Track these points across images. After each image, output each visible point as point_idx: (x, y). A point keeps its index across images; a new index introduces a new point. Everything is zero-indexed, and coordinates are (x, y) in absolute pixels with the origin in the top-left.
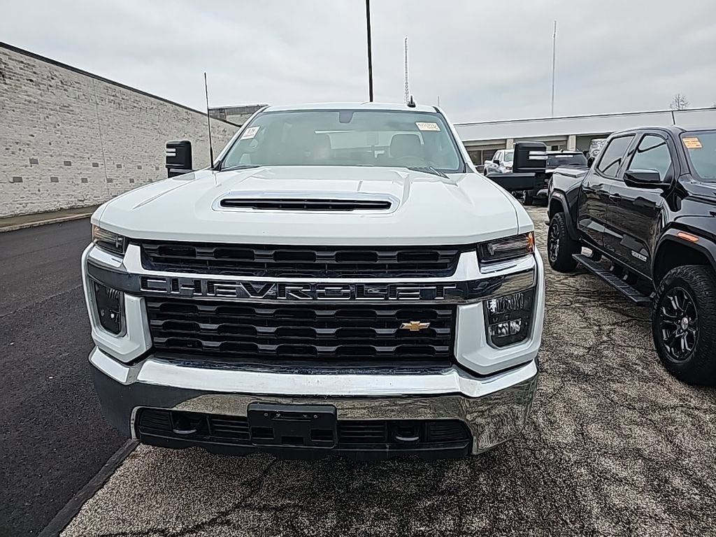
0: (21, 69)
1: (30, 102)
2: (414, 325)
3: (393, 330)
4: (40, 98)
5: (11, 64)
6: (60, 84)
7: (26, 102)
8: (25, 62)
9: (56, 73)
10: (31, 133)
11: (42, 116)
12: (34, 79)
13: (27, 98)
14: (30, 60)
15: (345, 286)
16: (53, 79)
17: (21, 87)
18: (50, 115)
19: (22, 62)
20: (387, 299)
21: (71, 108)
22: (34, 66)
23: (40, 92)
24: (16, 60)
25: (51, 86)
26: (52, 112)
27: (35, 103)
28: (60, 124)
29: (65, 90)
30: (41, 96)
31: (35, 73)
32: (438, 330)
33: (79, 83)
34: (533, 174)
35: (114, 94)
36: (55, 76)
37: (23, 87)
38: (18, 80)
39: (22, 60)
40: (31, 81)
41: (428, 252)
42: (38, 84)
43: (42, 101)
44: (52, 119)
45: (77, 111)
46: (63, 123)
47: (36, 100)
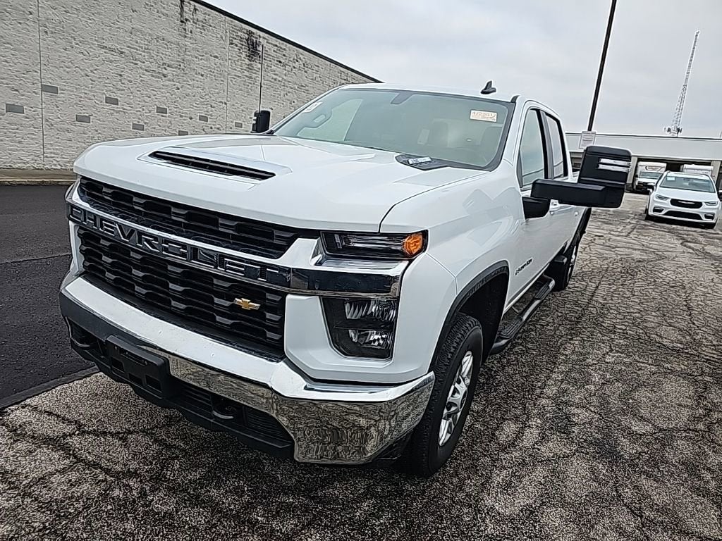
0: (274, 51)
1: (275, 80)
2: (244, 302)
3: (228, 302)
4: (284, 77)
5: (267, 46)
6: (302, 66)
7: (273, 80)
8: (278, 45)
9: (301, 56)
10: (271, 107)
11: (282, 93)
12: (283, 61)
13: (275, 77)
14: (283, 44)
15: (184, 246)
16: (297, 61)
17: (271, 67)
18: (289, 92)
19: (276, 46)
20: (216, 268)
21: (307, 88)
22: (284, 49)
23: (285, 72)
24: (272, 44)
25: (294, 68)
26: (291, 90)
27: (279, 81)
28: (295, 101)
29: (306, 72)
30: (285, 75)
31: (284, 55)
32: (268, 315)
33: (318, 66)
34: (601, 188)
35: (345, 78)
36: (300, 59)
37: (273, 67)
38: (270, 61)
39: (277, 43)
40: (280, 62)
41: (266, 229)
42: (284, 65)
43: (285, 80)
44: (289, 96)
45: (311, 90)
46: (298, 101)
47: (280, 79)
